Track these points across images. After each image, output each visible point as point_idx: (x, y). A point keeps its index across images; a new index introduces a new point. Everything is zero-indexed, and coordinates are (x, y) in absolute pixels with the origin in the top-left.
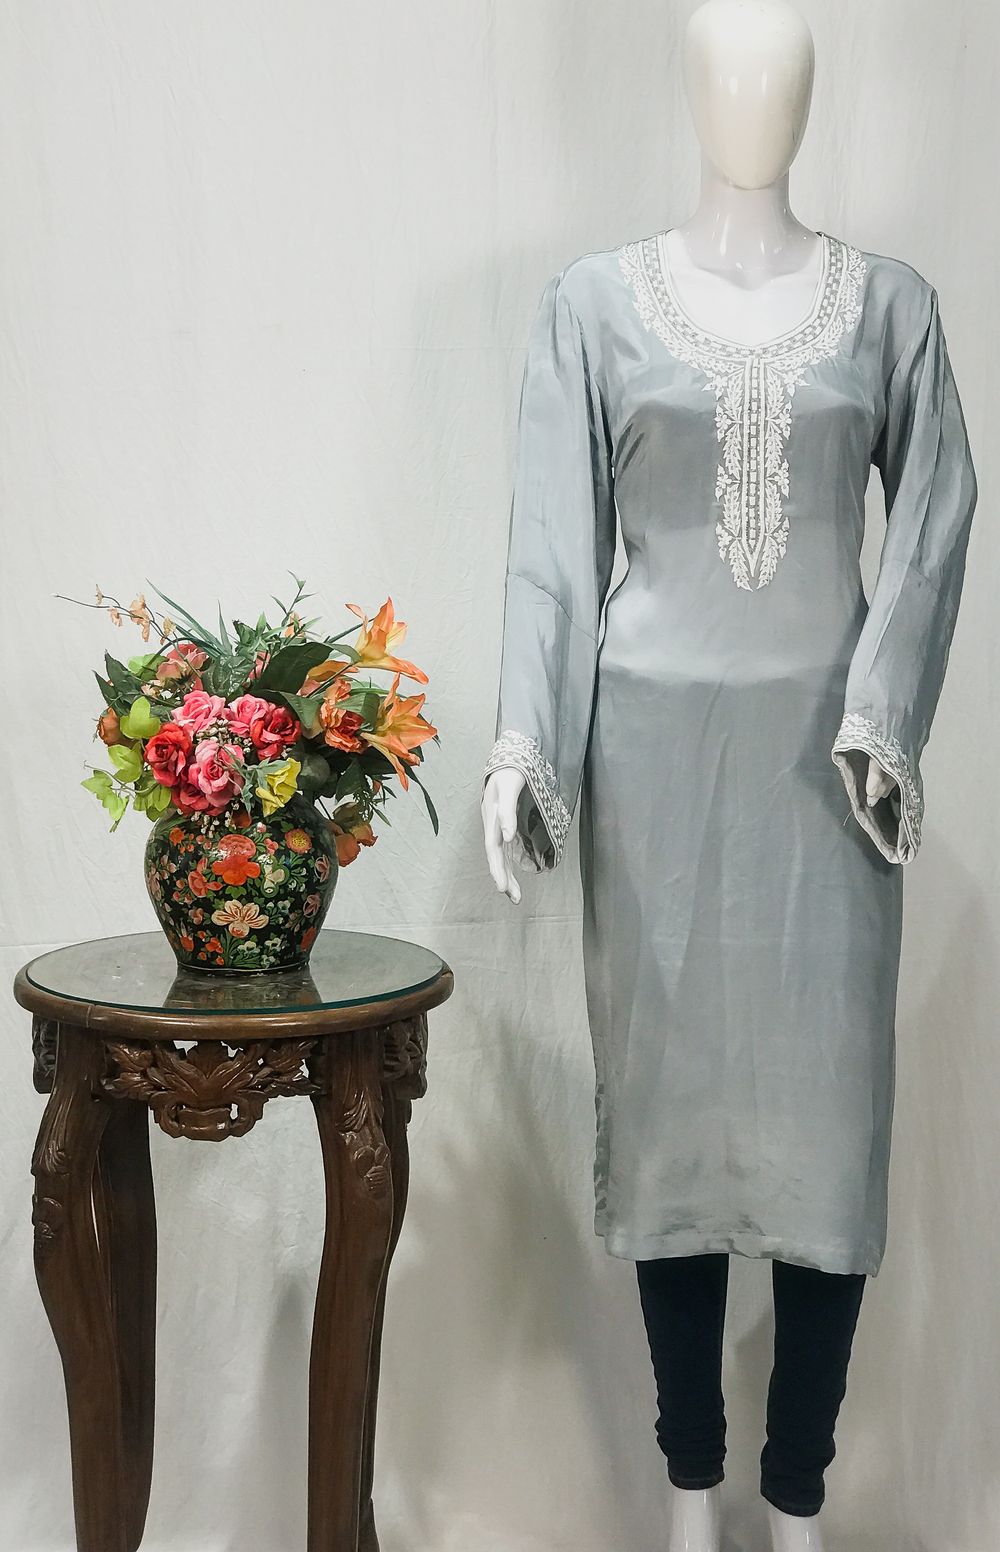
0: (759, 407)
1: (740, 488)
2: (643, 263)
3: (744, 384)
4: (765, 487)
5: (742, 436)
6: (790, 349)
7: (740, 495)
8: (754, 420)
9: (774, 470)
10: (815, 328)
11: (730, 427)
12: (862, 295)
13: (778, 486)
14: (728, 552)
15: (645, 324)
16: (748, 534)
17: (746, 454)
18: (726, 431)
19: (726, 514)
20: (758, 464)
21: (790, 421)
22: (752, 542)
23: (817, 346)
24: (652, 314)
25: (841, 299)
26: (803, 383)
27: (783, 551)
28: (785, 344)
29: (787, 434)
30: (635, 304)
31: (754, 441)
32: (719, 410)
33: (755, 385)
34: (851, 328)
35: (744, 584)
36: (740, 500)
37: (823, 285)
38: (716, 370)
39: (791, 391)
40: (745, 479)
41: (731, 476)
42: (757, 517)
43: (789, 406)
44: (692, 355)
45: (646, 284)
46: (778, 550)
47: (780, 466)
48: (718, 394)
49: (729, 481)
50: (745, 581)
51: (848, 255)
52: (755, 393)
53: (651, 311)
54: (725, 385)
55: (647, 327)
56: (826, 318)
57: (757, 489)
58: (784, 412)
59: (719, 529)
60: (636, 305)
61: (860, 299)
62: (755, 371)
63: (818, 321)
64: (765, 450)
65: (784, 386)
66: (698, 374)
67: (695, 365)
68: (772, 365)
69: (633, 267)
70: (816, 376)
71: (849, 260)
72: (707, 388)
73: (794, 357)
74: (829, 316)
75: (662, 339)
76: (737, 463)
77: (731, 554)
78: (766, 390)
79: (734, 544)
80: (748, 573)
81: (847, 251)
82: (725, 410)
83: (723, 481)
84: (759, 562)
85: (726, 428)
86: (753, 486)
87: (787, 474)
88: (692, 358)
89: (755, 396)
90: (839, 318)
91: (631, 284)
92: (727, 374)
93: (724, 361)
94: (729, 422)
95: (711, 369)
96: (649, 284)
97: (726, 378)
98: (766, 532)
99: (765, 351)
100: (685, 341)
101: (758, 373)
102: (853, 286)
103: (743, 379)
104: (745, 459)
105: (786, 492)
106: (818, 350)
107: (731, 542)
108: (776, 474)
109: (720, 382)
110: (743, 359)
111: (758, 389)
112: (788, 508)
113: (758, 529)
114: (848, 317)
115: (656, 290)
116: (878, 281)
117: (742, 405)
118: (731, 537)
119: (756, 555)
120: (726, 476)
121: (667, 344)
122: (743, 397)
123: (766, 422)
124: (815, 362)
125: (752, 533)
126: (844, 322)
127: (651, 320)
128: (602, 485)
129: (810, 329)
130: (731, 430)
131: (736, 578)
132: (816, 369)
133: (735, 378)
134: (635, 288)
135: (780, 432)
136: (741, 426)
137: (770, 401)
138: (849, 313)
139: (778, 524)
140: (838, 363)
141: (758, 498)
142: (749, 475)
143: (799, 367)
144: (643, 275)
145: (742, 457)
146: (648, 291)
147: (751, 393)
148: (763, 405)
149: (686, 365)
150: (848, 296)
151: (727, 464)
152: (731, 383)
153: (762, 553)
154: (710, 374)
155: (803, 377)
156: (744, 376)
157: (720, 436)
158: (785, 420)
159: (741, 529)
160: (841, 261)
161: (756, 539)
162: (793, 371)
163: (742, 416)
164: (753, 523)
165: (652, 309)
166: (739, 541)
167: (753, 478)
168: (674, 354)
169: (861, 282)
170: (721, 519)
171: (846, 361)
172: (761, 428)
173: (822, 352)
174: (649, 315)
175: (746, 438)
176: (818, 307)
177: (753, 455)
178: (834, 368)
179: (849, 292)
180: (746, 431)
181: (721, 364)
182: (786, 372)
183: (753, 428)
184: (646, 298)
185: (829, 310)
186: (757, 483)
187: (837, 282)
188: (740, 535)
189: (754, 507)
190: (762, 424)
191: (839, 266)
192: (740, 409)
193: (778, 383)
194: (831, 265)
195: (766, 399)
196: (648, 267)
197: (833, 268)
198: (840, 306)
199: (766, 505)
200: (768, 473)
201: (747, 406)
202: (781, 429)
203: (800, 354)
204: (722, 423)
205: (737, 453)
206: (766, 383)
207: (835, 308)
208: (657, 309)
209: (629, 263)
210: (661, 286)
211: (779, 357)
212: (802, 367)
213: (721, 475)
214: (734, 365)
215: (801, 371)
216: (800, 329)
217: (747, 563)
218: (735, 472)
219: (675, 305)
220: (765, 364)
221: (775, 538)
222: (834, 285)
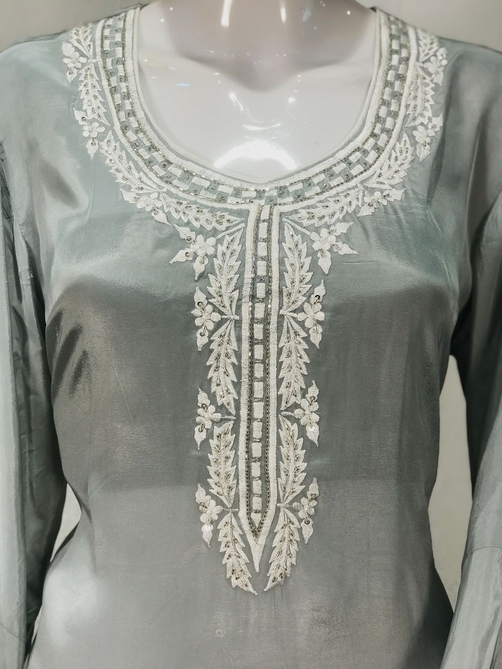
0: (268, 292)
1: (235, 430)
2: (98, 50)
3: (243, 253)
4: (279, 426)
5: (239, 339)
6: (325, 188)
7: (236, 440)
8: (260, 314)
9: (293, 400)
10: (365, 153)
11: (218, 325)
12: (442, 99)
13: (299, 425)
14: (216, 532)
15: (89, 145)
16: (249, 504)
17: (245, 372)
18: (212, 333)
19: (212, 469)
20: (266, 388)
21: (321, 316)
22: (256, 518)
23: (372, 184)
24: (102, 129)
25: (407, 106)
26: (345, 249)
27: (308, 531)
28: (316, 180)
29: (316, 339)
30: (76, 112)
31: (259, 351)
32: (199, 296)
33: (262, 252)
34: (425, 153)
35: (242, 581)
36: (235, 446)
37: (380, 84)
38: (196, 225)
39: (325, 264)
40: (244, 412)
41: (221, 408)
42: (265, 477)
43: (320, 290)
44: (158, 198)
45: (100, 81)
46: (300, 530)
47: (304, 392)
48: (199, 267)
49: (218, 416)
50: (245, 578)
51: (418, 39)
52: (262, 265)
53: (101, 124)
54: (211, 251)
55: (91, 150)
56: (384, 137)
57: (265, 430)
58: (313, 299)
59: (200, 495)
60: (78, 115)
61: (438, 107)
62: (263, 226)
63: (372, 141)
64: (279, 365)
65: (312, 253)
66: (167, 231)
67: (161, 217)
68: (295, 217)
69: (82, 55)
70: (368, 237)
71: (419, 45)
72: (180, 256)
73: (331, 204)
74: (389, 132)
75: (112, 171)
76: (231, 387)
77: (221, 534)
78: (281, 262)
79: (226, 518)
80: (250, 564)
81: (416, 33)
82: (209, 296)
83: (207, 415)
84: (268, 549)
85: (211, 326)
86: (257, 426)
87: (316, 406)
88: (159, 204)
89: (262, 272)
90: (405, 137)
91: (76, 83)
92: (215, 232)
93: (213, 210)
94: (216, 317)
95: (188, 224)
96: (105, 83)
97: (212, 241)
98: (279, 501)
99: (282, 191)
100: (151, 175)
101: (269, 231)
102: (427, 85)
103: (243, 242)
104: (245, 380)
105: (313, 433)
106: (372, 191)
107: (221, 515)
108: (296, 406)
109: (202, 246)
110: (244, 207)
111: (268, 259)
112: (317, 462)
113: (265, 496)
114: (420, 135)
115: (114, 90)
116: (465, 79)
117: (239, 287)
118: (220, 508)
119: (262, 539)
120: (212, 408)
121: (120, 180)
122: (241, 273)
123: (281, 317)
124: (366, 211)
125: (257, 503)
126: (414, 143)
127: (101, 137)
128: (36, 394)
129: (358, 154)
130: (221, 331)
131: (229, 574)
132: (369, 227)
133: (228, 239)
134: (81, 88)
135: (304, 334)
136: (238, 324)
137: (288, 282)
138: (421, 128)
139: (299, 489)
140: (404, 210)
141: (265, 447)
142: (250, 409)
143: (338, 220)
144: (97, 68)
145: (239, 374)
146: (102, 93)
147: (255, 267)
148: (275, 287)
149: (146, 217)
150: (419, 101)
151: (214, 388)
152: (221, 248)
153: (272, 534)
154: (184, 232)
155: (346, 238)
156: (243, 236)
157: (201, 341)
158: (315, 314)
159: (237, 495)
160: (406, 47)
161: (264, 512)
162: (328, 227)
163: (239, 307)
164: (257, 486)
165: (104, 120)
166: (236, 514)
167: (258, 412)
168: (128, 197)
169: (440, 79)
170: (203, 478)
171: (418, 209)
172: (273, 326)
173: (377, 194)
174: (99, 129)
175: (245, 345)
176: (371, 119)
177: (259, 372)
178: (399, 221)
179: (420, 95)
180: (245, 333)
181: (206, 215)
182: (317, 230)
183: (258, 329)
184: (96, 103)
185: (389, 123)
186: (265, 421)
187: (401, 78)
188: (236, 504)
189: (260, 459)
190: (274, 319)
191: (404, 53)
192: (236, 294)
193: (303, 247)
194: (392, 52)
195: (281, 277)
196: (105, 54)
197: (395, 58)
198: (406, 117)
199: (279, 458)
200: (283, 404)
201: (247, 291)
202: (307, 330)
203: (341, 198)
204: (205, 318)
205: (231, 371)
206: (281, 249)
207: (399, 121)
208: (111, 121)
209: (77, 49)
210: (123, 85)
211: (305, 203)
212: (344, 220)
213: (204, 407)
214: (228, 217)
215: (342, 228)
216: (342, 155)
217: (248, 550)
218: (226, 398)
219: (140, 114)
220: (281, 214)
221: (295, 511)
222: (397, 83)
